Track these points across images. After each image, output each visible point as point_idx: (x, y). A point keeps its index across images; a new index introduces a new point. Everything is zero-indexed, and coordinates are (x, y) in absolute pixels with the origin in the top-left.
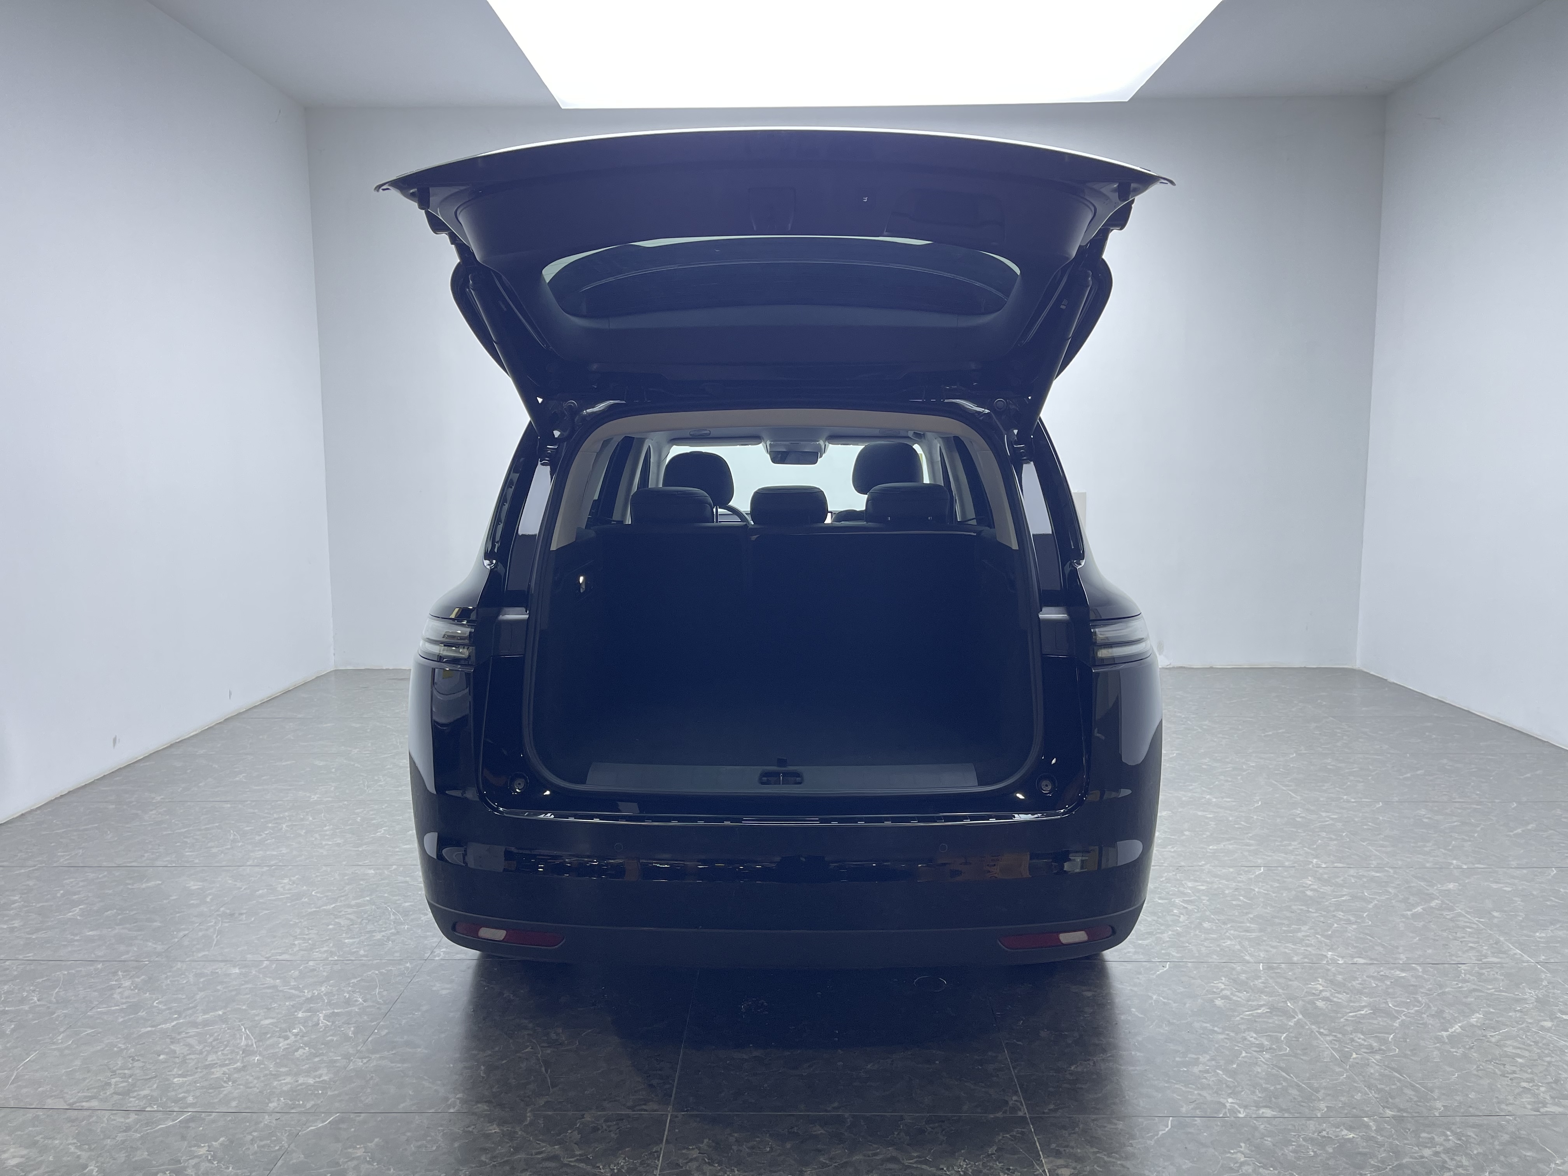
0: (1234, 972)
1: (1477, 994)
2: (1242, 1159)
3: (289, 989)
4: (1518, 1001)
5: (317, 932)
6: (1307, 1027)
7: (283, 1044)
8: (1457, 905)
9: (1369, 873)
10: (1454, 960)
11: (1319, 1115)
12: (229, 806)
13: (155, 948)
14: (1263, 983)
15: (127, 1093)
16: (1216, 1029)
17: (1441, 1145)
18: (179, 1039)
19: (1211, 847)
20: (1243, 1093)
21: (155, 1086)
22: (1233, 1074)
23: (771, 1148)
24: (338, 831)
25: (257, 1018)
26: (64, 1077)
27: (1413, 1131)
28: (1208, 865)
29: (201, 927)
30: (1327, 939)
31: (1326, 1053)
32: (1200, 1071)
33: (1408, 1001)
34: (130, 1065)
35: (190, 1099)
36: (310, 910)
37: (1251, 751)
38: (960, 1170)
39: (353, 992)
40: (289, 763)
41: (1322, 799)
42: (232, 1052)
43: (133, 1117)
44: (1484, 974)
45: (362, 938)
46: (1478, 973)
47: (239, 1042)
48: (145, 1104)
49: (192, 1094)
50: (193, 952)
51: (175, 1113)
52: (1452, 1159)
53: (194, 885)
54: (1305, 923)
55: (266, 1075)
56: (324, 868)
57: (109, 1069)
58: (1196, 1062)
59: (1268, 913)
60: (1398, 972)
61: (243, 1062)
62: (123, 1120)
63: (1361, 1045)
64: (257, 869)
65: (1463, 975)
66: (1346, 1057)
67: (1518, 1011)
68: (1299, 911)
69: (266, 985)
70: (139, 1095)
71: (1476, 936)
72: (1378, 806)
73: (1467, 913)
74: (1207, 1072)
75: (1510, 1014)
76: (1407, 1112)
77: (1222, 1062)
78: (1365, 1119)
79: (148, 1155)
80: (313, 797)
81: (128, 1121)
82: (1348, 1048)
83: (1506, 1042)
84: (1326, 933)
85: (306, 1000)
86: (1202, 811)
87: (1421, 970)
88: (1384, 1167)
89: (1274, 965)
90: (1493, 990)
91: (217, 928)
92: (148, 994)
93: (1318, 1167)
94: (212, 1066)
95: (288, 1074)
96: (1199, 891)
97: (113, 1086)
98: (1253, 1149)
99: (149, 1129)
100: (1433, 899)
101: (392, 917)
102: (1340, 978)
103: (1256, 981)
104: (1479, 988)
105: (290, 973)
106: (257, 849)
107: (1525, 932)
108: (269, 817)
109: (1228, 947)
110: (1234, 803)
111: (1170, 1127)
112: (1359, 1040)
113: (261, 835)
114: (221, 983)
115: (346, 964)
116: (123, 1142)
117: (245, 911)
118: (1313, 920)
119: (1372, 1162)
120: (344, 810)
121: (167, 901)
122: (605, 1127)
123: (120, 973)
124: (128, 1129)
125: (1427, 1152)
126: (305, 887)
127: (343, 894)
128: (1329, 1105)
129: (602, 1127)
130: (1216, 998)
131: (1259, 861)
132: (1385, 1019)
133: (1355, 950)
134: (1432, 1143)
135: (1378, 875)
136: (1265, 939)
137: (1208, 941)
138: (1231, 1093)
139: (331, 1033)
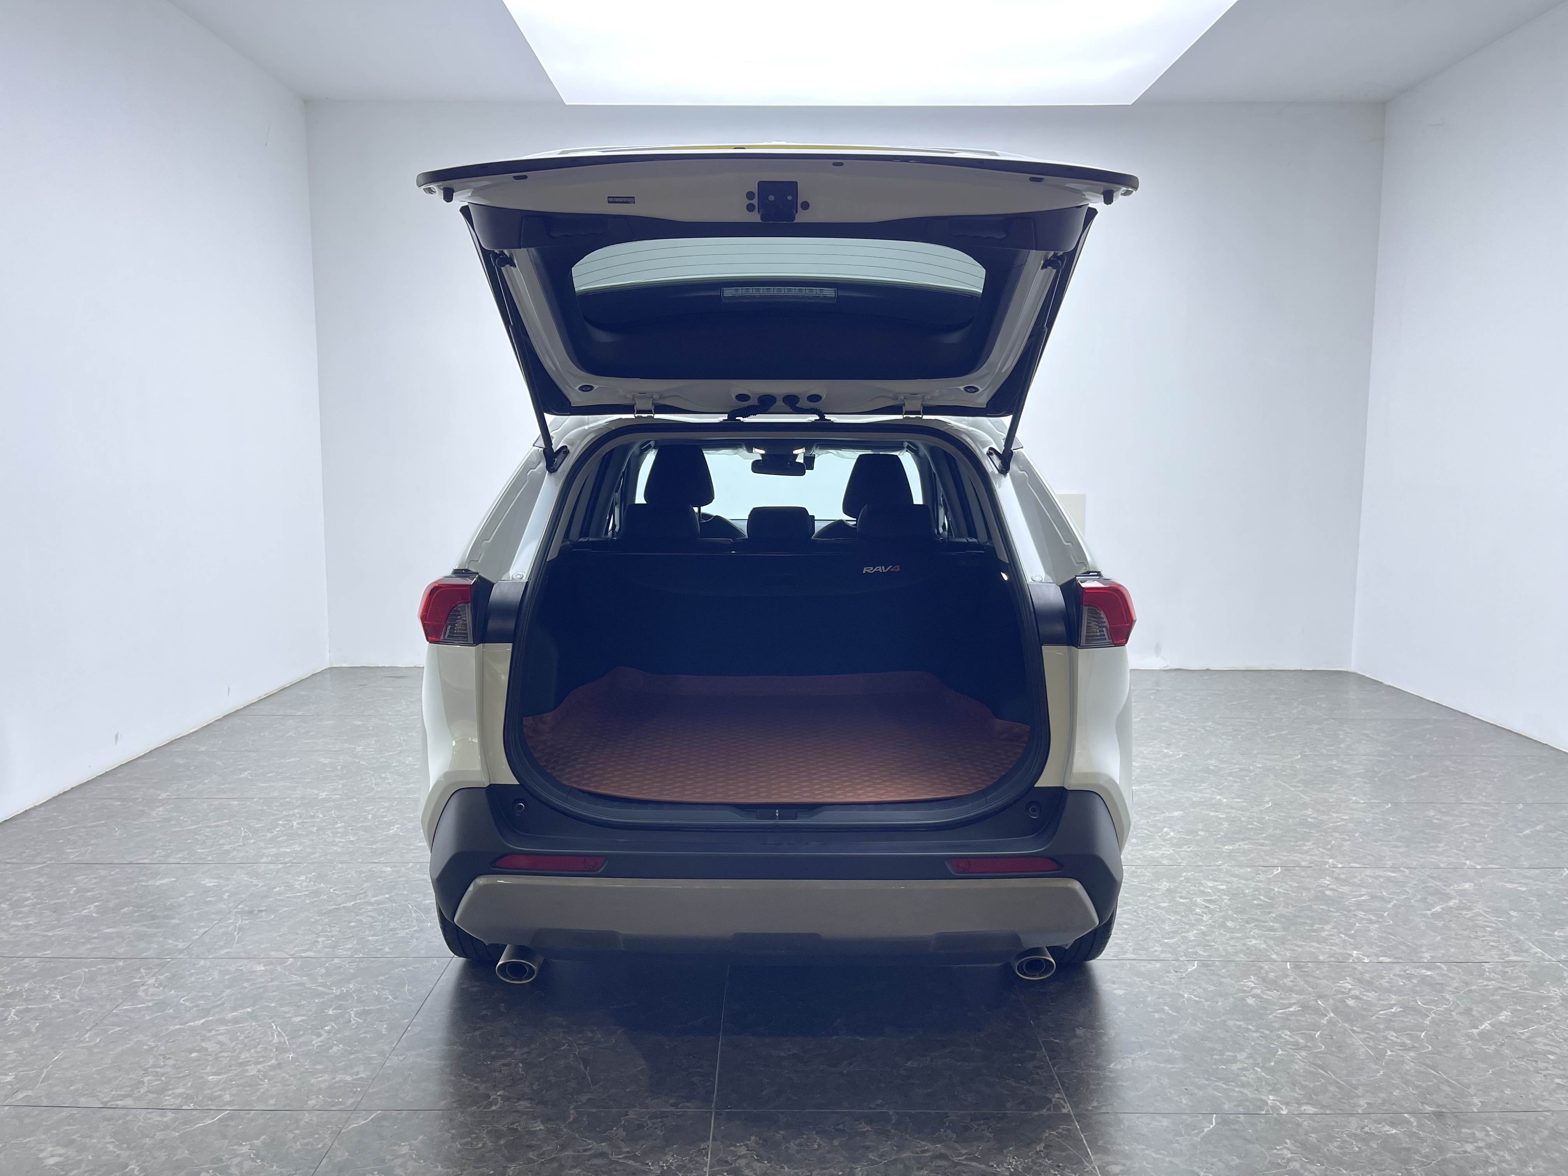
0: (1263, 971)
1: (1503, 992)
2: (1289, 1155)
3: (316, 986)
4: (1543, 998)
5: (338, 929)
6: (1340, 1025)
7: (316, 1042)
8: (1475, 905)
9: (1385, 873)
10: (1476, 959)
11: (1360, 1111)
12: (237, 803)
13: (177, 945)
14: (1291, 981)
15: (161, 1091)
16: (1250, 1027)
17: (1482, 1140)
18: (209, 1037)
19: (1226, 847)
20: (1283, 1090)
21: (190, 1084)
22: (1271, 1071)
23: (819, 1145)
24: (350, 828)
25: (287, 1016)
26: (95, 1076)
27: (1454, 1127)
28: (1227, 864)
29: (221, 924)
30: (1351, 939)
31: (1361, 1050)
32: (1239, 1069)
33: (1437, 999)
34: (162, 1063)
35: (227, 1097)
36: (330, 908)
37: (1256, 752)
38: (1010, 1167)
39: (382, 989)
40: (293, 760)
41: (1331, 800)
42: (265, 1049)
43: (170, 1115)
44: (1508, 972)
45: (385, 935)
46: (1502, 971)
47: (271, 1039)
48: (181, 1102)
49: (228, 1092)
50: (216, 949)
51: (213, 1111)
52: (1495, 1154)
53: (210, 883)
54: (1327, 923)
55: (302, 1073)
56: (340, 865)
57: (141, 1067)
58: (1234, 1060)
59: (1290, 913)
60: (1424, 971)
61: (277, 1059)
62: (159, 1118)
63: (1394, 1043)
64: (272, 866)
65: (1488, 974)
66: (1381, 1054)
67: (1545, 1008)
68: (1320, 911)
69: (293, 983)
70: (174, 1093)
71: (1496, 936)
72: (1387, 807)
73: (1486, 912)
74: (1245, 1069)
75: (1537, 1012)
76: (1446, 1108)
77: (1260, 1060)
78: (1406, 1115)
79: (189, 1154)
80: (321, 794)
81: (165, 1119)
82: (1382, 1046)
83: (1537, 1039)
84: (1349, 933)
85: (335, 996)
86: (1213, 811)
87: (1445, 969)
88: (1429, 1161)
89: (1302, 964)
90: (1518, 988)
91: (238, 925)
92: (173, 992)
93: (1364, 1163)
94: (247, 1063)
95: (323, 1072)
96: (1219, 890)
97: (146, 1085)
98: (1299, 1145)
99: (187, 1128)
100: (1451, 898)
101: (414, 915)
102: (1367, 976)
103: (1285, 980)
104: (1504, 986)
105: (316, 971)
106: (269, 846)
107: (1544, 931)
108: (278, 814)
109: (1253, 946)
110: (1245, 804)
111: (1214, 1124)
112: (1392, 1038)
113: (273, 832)
114: (247, 980)
115: (372, 962)
116: (162, 1141)
117: (264, 908)
118: (1335, 920)
119: (1417, 1157)
120: (355, 807)
121: (184, 898)
122: (650, 1125)
123: (142, 970)
124: (166, 1127)
125: (1469, 1148)
126: (322, 885)
127: (361, 891)
128: (1369, 1101)
129: (647, 1124)
130: (1247, 997)
131: (1276, 861)
132: (1415, 1017)
133: (1379, 949)
134: (1475, 1139)
135: (1394, 875)
136: (1290, 938)
137: (1233, 940)
138: (1270, 1091)
139: (363, 1030)
